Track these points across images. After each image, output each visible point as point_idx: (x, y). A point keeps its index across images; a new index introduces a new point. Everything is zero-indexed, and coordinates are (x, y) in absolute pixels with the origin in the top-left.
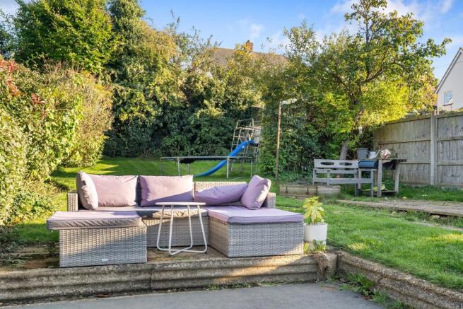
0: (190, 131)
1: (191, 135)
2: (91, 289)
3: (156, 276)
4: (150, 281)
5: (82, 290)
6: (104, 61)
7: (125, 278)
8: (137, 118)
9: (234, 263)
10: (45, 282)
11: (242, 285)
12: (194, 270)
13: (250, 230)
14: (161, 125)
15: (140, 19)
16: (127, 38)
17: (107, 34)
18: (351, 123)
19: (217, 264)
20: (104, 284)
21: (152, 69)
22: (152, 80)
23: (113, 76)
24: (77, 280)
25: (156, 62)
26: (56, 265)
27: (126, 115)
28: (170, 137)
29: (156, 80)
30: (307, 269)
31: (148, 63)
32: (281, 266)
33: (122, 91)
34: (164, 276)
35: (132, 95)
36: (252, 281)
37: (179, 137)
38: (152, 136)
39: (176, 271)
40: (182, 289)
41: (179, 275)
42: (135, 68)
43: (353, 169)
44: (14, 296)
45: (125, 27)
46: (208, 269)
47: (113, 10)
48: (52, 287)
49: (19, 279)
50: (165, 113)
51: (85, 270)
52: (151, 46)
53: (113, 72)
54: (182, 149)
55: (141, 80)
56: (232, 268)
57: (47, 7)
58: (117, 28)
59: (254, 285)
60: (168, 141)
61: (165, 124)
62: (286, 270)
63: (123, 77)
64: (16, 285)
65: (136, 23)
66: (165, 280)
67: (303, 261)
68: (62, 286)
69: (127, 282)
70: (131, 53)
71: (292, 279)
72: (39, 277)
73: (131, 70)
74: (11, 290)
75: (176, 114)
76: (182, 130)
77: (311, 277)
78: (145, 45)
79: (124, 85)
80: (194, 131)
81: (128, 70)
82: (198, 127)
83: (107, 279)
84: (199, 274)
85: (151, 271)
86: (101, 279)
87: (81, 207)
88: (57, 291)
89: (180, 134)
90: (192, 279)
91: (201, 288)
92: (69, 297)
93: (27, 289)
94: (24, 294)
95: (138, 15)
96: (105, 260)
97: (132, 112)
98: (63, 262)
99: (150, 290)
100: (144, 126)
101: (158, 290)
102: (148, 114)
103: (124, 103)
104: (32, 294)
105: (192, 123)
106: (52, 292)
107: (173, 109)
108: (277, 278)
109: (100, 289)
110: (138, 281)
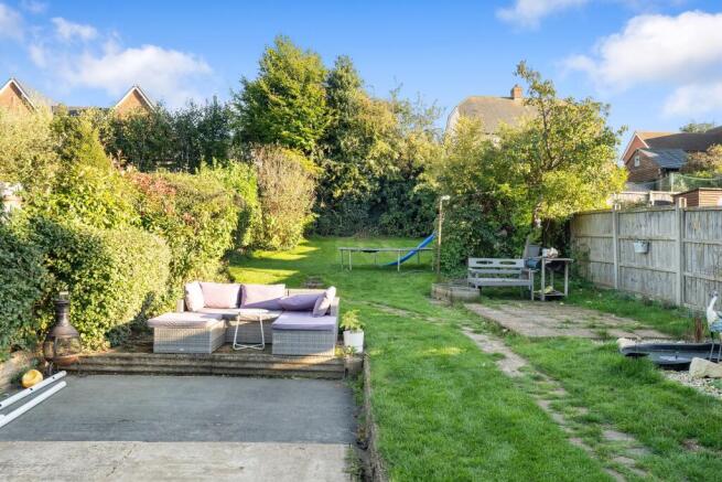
0: (409, 207)
1: (411, 211)
2: (171, 370)
3: (216, 364)
4: (211, 367)
5: (165, 369)
6: (317, 137)
7: (194, 364)
8: (351, 194)
9: (274, 359)
10: (142, 361)
11: (280, 377)
12: (244, 362)
13: (288, 334)
14: (379, 200)
15: (359, 89)
16: (343, 110)
17: (320, 110)
18: (529, 216)
19: (261, 359)
20: (181, 367)
21: (368, 141)
22: (367, 153)
23: (326, 151)
24: (163, 362)
25: (372, 133)
26: (151, 351)
27: (339, 191)
28: (389, 213)
29: (371, 153)
30: (336, 368)
31: (364, 135)
32: (314, 365)
33: (335, 166)
34: (221, 364)
35: (346, 170)
36: (287, 374)
37: (398, 214)
38: (370, 212)
39: (230, 361)
40: (233, 375)
41: (232, 365)
42: (349, 142)
43: (518, 269)
44: (123, 369)
45: (341, 101)
46: (254, 362)
47: (330, 82)
48: (147, 366)
49: (127, 358)
50: (383, 187)
51: (169, 356)
52: (367, 117)
53: (326, 147)
54: (401, 227)
55: (356, 154)
56: (273, 363)
57: (265, 88)
58: (331, 102)
59: (289, 377)
60: (385, 218)
61: (384, 199)
62: (316, 368)
63: (337, 151)
64: (125, 362)
65: (353, 95)
66: (222, 368)
67: (333, 362)
68: (153, 366)
69: (196, 367)
70: (346, 126)
71: (322, 375)
72: (140, 358)
73: (345, 144)
74: (122, 365)
75: (395, 188)
76: (402, 205)
77: (339, 376)
78: (361, 116)
79: (338, 160)
80: (414, 207)
81: (342, 143)
82: (419, 203)
83: (183, 363)
84: (247, 365)
85: (212, 360)
86: (178, 363)
87: (186, 309)
88: (149, 369)
89: (400, 210)
90: (242, 369)
91: (248, 376)
92: (157, 373)
93: (131, 365)
94: (130, 369)
95: (356, 86)
96: (182, 350)
97: (346, 188)
98: (156, 349)
99: (211, 374)
100: (360, 202)
101: (216, 374)
102: (363, 189)
103: (338, 178)
104: (135, 369)
105: (411, 198)
106: (146, 369)
107: (392, 183)
108: (311, 374)
109: (178, 370)
110: (203, 367)
